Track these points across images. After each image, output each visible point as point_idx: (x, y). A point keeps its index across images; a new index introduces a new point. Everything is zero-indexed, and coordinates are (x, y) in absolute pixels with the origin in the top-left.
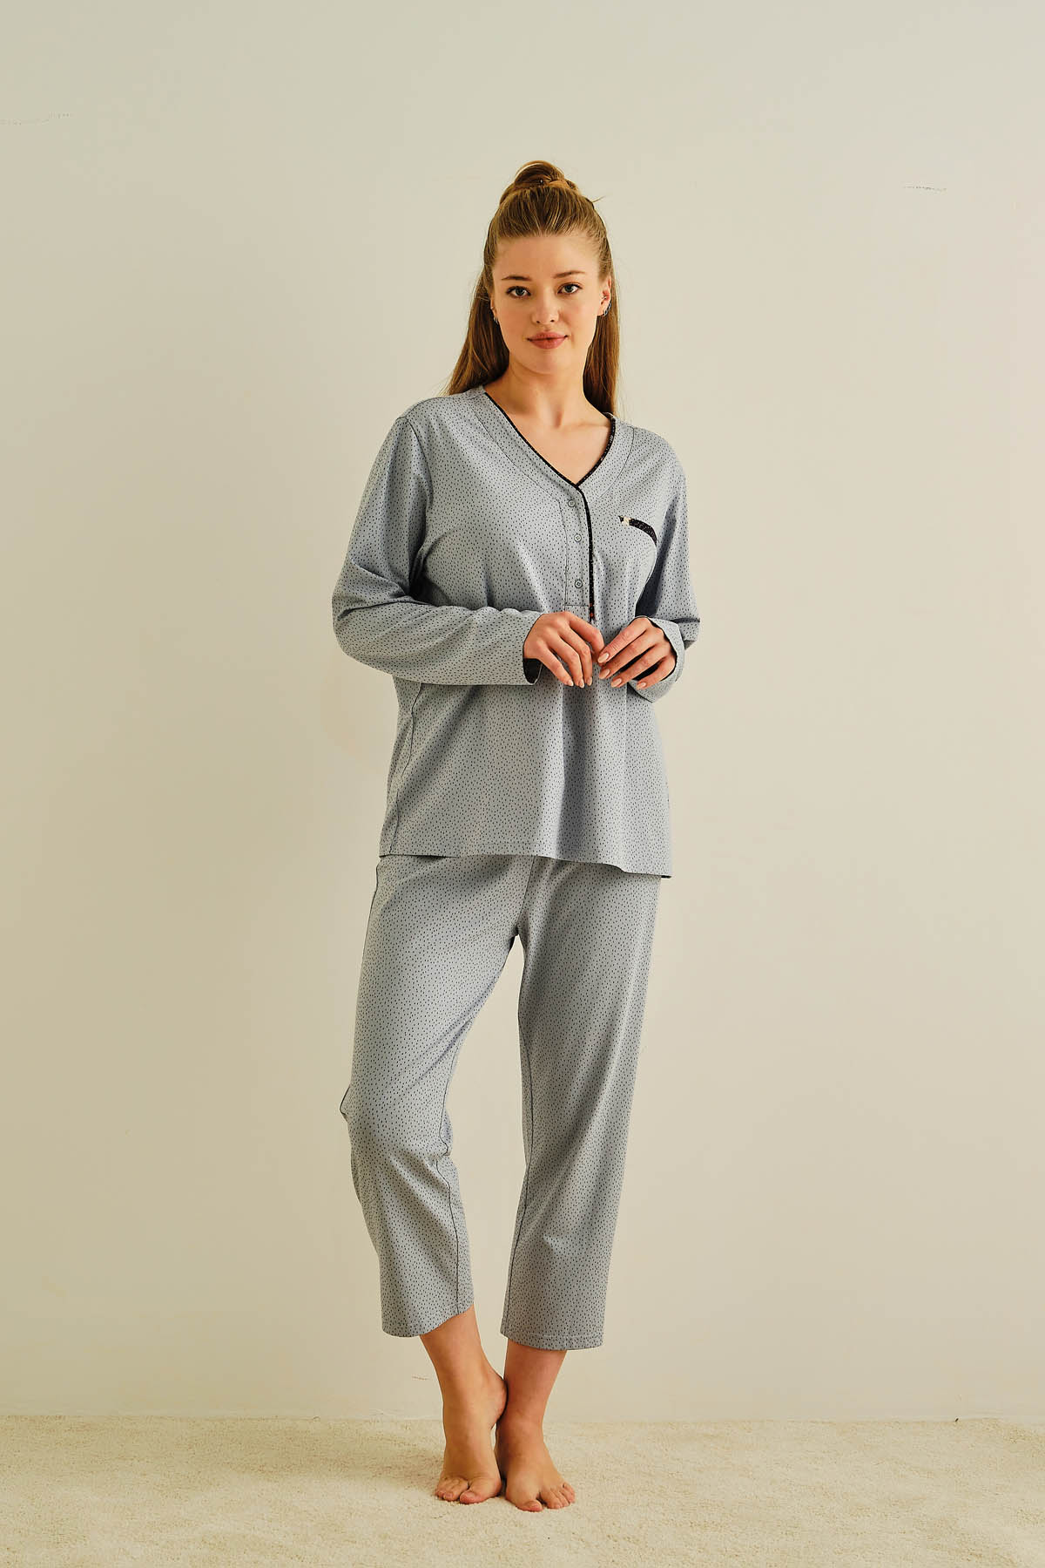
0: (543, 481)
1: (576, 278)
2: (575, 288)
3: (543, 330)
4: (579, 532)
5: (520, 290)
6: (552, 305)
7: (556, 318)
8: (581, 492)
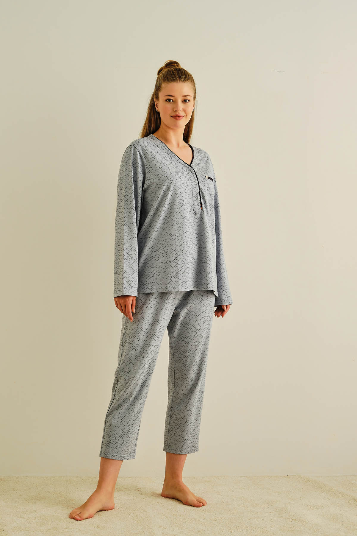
0: (181, 165)
1: (188, 98)
2: (187, 101)
3: (177, 113)
4: (195, 181)
5: (169, 100)
6: (181, 105)
7: (182, 110)
8: (192, 168)
